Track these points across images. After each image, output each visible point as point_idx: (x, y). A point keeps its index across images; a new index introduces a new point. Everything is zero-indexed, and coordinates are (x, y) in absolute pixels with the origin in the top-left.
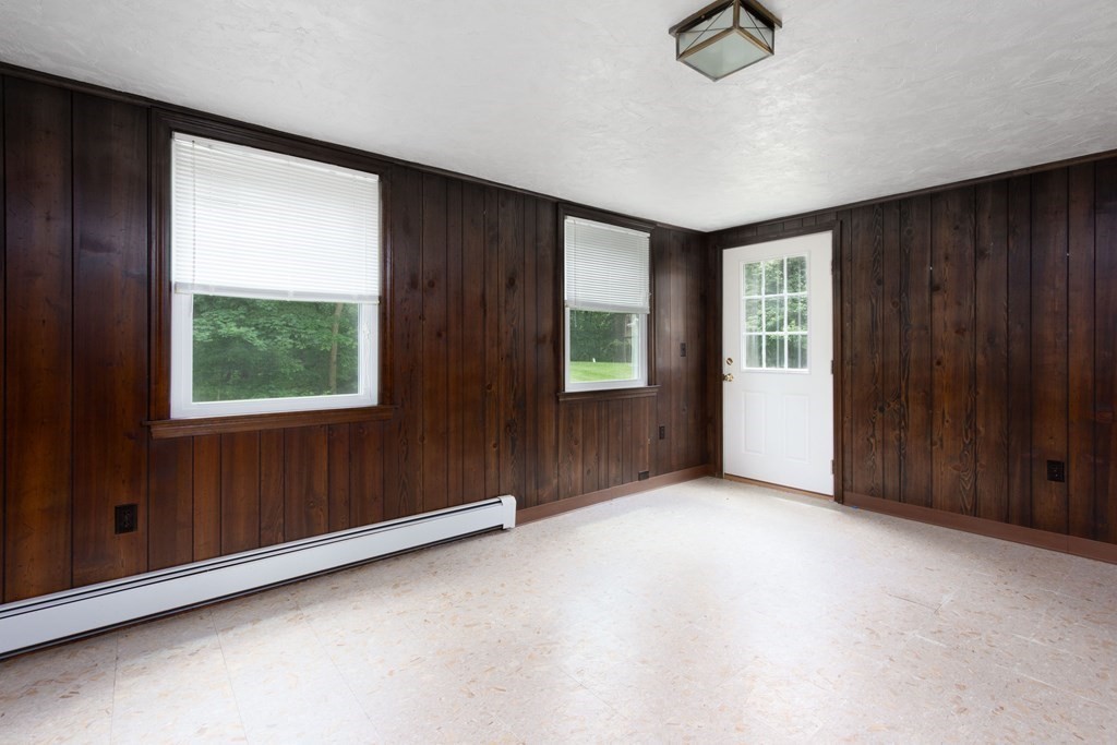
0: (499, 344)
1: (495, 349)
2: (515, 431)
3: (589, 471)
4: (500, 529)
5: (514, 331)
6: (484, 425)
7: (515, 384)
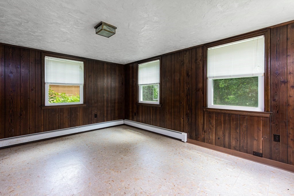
0: (184, 92)
1: (183, 93)
2: (189, 116)
3: (219, 138)
4: (180, 140)
5: (189, 88)
6: (180, 113)
7: (189, 103)
